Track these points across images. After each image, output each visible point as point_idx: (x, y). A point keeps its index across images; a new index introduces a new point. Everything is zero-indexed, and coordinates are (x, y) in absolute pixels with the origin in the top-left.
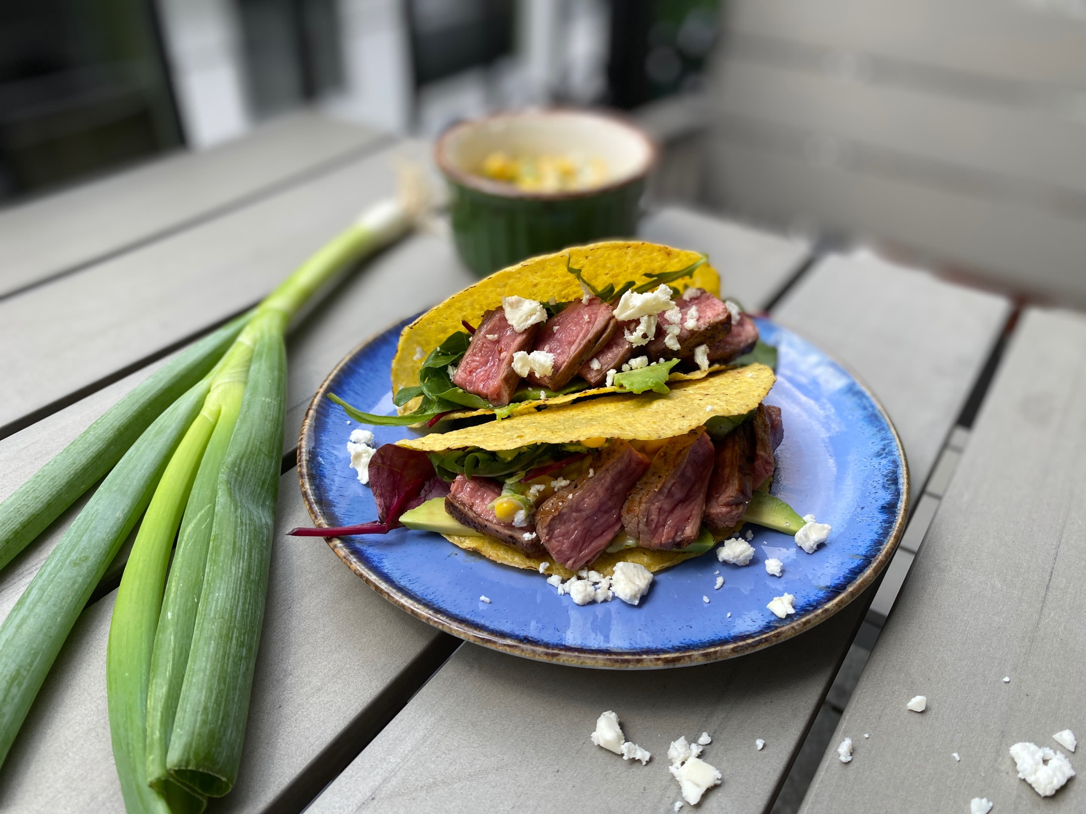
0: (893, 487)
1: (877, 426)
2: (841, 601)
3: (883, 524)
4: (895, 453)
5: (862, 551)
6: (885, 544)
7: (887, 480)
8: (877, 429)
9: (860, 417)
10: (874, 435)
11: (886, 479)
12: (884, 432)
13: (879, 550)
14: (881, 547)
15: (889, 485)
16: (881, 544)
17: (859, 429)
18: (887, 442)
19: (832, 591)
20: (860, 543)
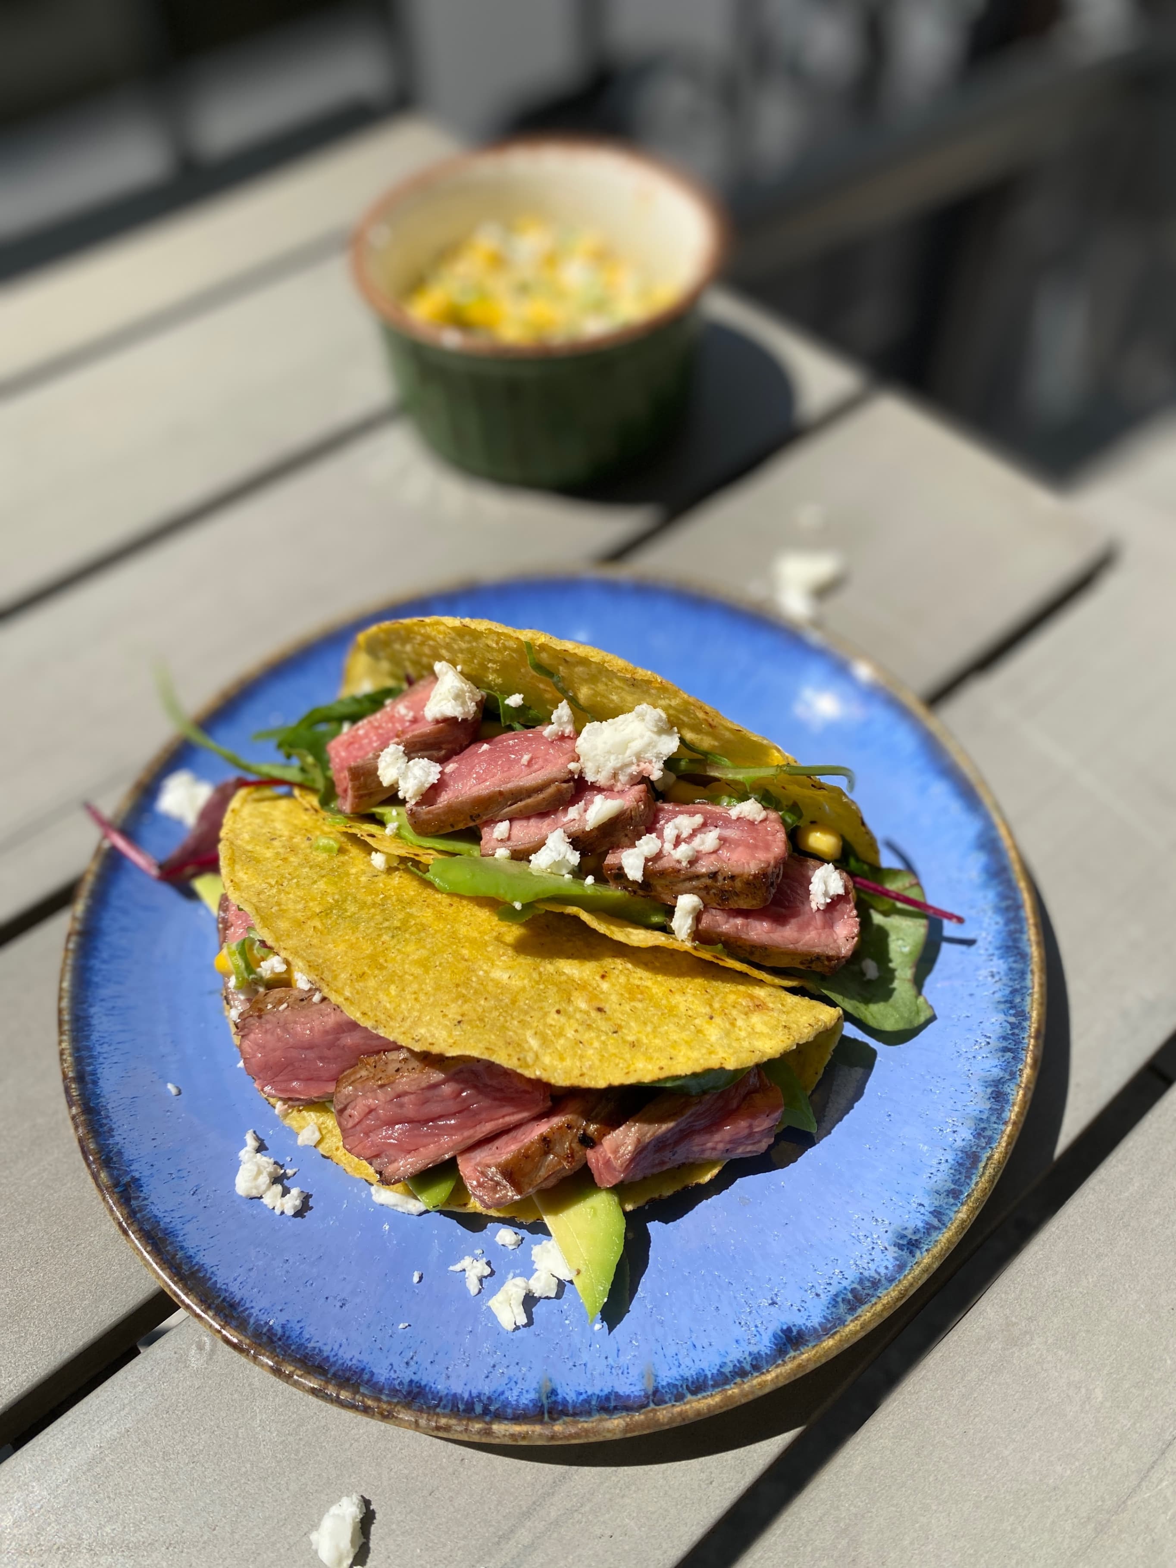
0: (842, 1308)
1: (955, 1182)
2: (525, 1436)
3: (749, 1359)
4: (918, 1254)
5: (667, 1375)
6: (700, 1396)
7: (853, 1291)
8: (953, 1186)
9: (959, 1144)
10: (937, 1192)
11: (855, 1286)
12: (952, 1201)
13: (679, 1398)
14: (689, 1397)
15: (843, 1300)
16: (694, 1393)
17: (934, 1162)
18: (935, 1222)
19: (542, 1405)
20: (687, 1361)
